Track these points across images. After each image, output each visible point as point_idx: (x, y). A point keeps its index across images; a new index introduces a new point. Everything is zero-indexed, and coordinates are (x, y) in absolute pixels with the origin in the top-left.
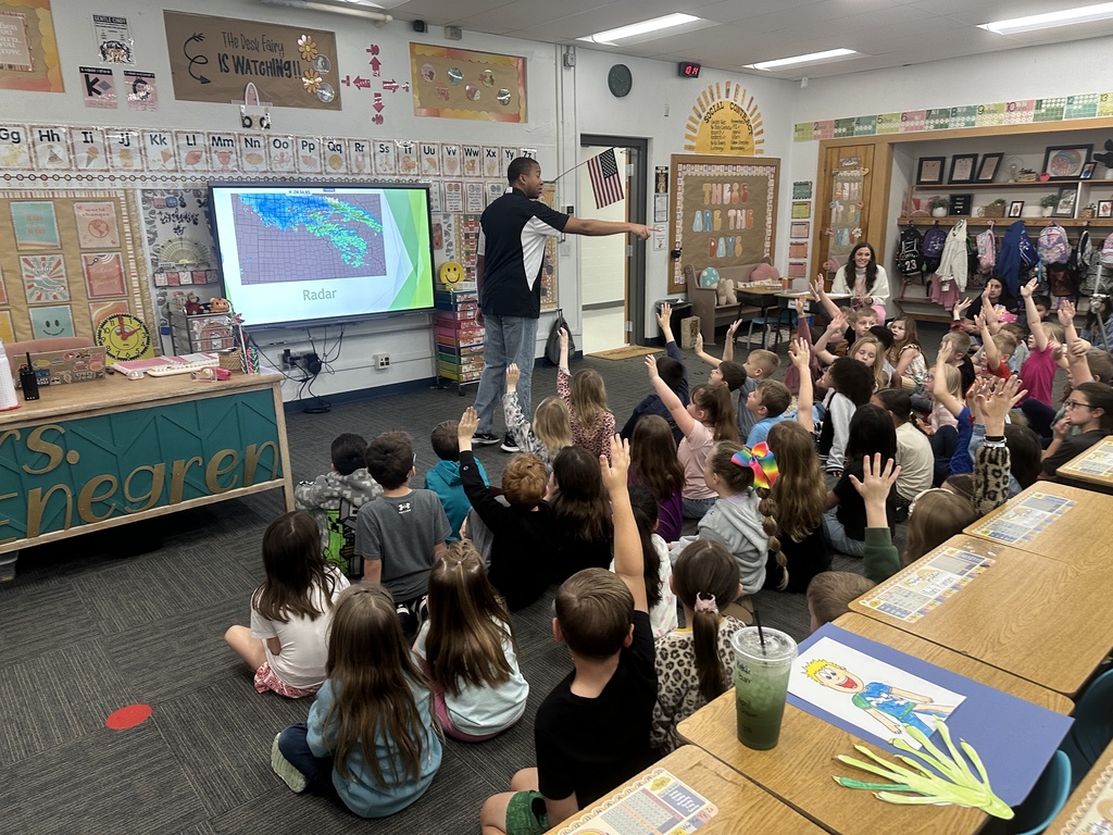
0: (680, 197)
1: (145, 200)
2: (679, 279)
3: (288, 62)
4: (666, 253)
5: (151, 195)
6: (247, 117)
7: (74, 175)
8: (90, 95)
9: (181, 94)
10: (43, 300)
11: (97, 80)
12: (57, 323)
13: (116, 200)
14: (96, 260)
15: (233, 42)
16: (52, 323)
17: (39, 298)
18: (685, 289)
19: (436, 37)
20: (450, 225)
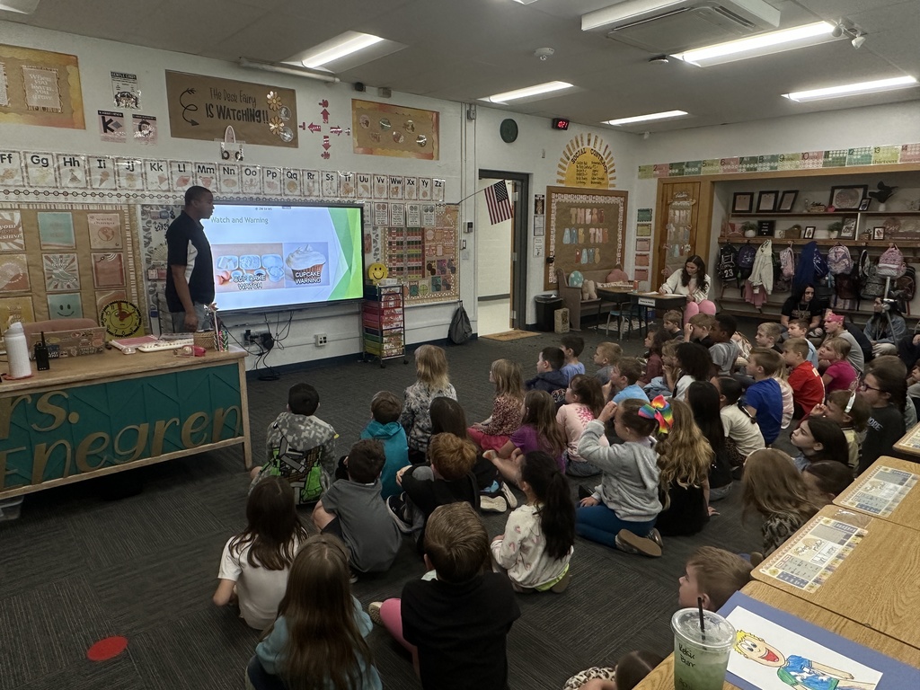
0: (553, 217)
1: (143, 213)
2: (553, 279)
3: (259, 111)
4: (542, 259)
5: (148, 209)
6: (226, 152)
7: (89, 192)
8: (105, 132)
9: (176, 132)
10: (59, 288)
11: (111, 121)
12: (69, 307)
13: (121, 212)
14: (103, 258)
15: (218, 95)
16: (65, 307)
17: (56, 286)
18: (557, 287)
19: (372, 95)
20: (377, 235)
